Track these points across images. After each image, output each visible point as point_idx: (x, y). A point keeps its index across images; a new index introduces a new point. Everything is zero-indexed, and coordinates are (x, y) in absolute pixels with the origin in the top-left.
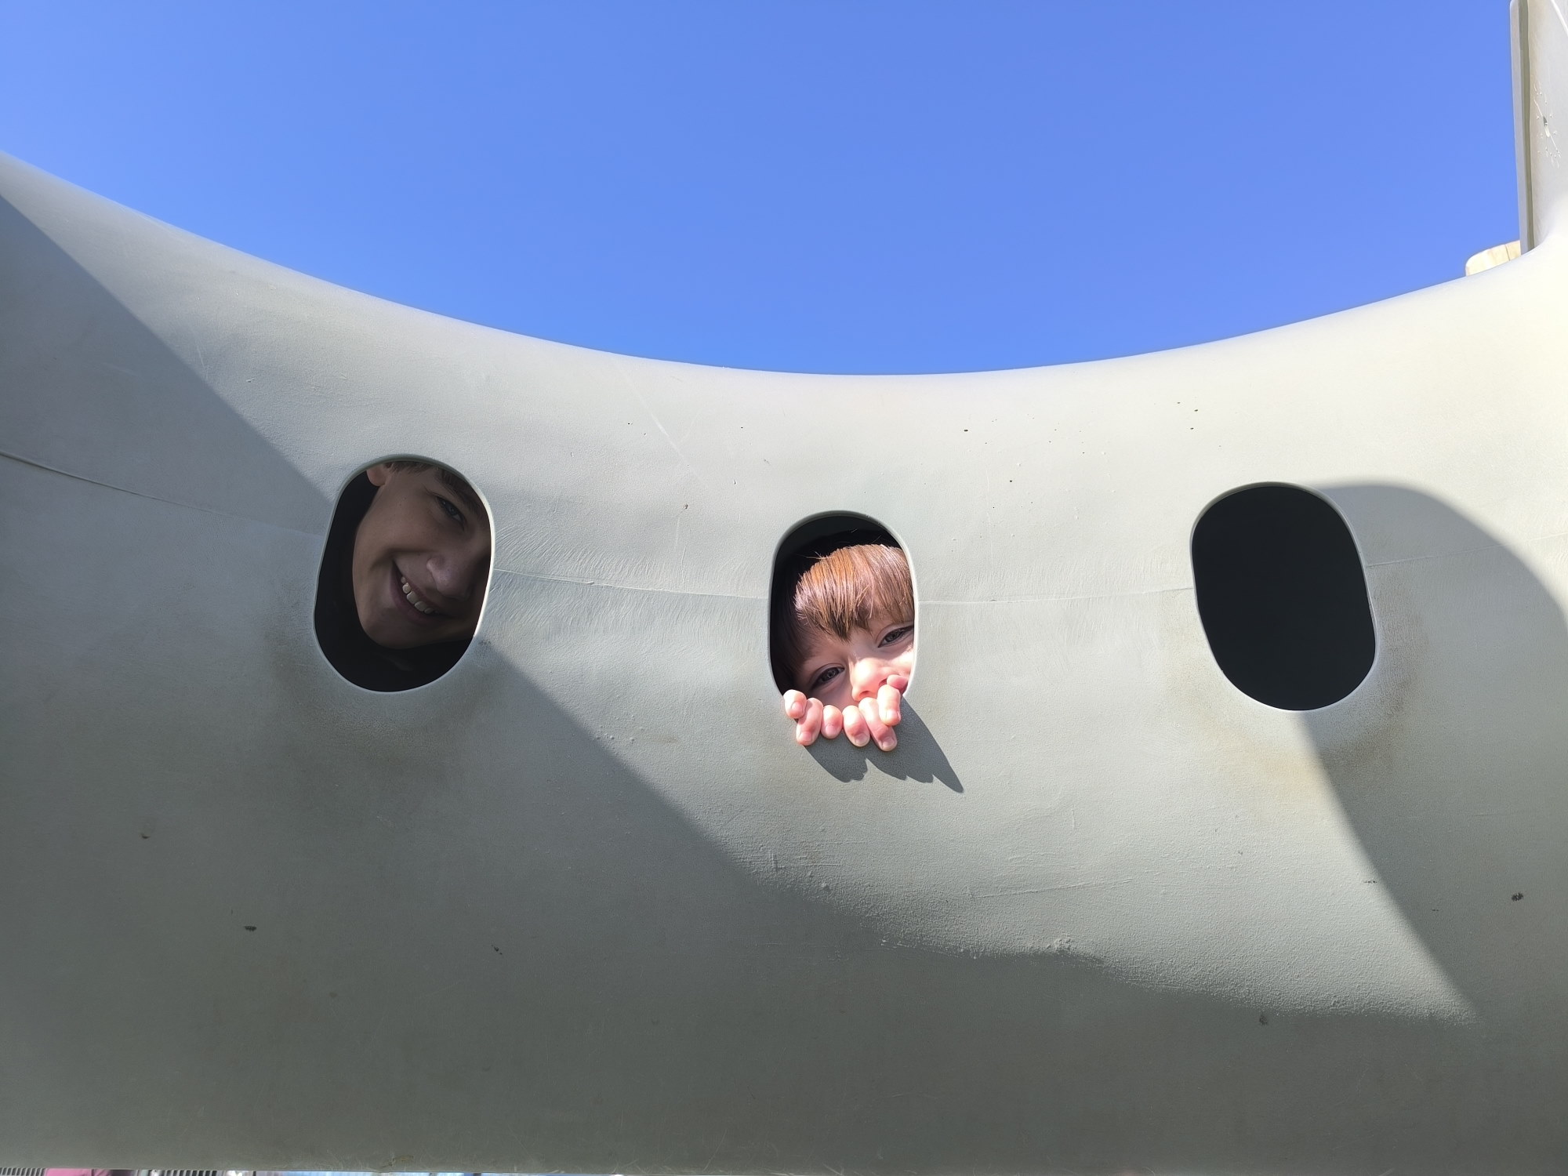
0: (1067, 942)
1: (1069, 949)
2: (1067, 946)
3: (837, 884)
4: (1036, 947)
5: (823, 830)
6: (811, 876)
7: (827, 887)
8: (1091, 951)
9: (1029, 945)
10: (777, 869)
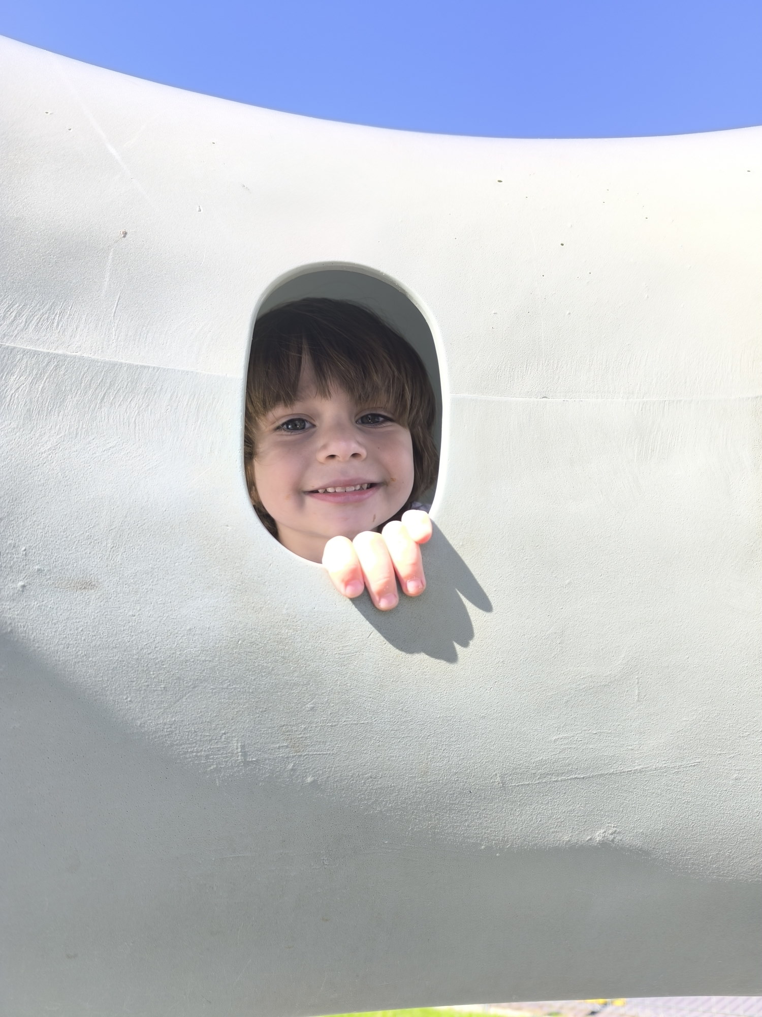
0: (612, 834)
1: (613, 841)
2: (611, 837)
3: (328, 777)
4: (574, 840)
5: (312, 709)
6: (292, 770)
7: (314, 782)
8: (638, 843)
9: (566, 838)
10: (246, 763)
